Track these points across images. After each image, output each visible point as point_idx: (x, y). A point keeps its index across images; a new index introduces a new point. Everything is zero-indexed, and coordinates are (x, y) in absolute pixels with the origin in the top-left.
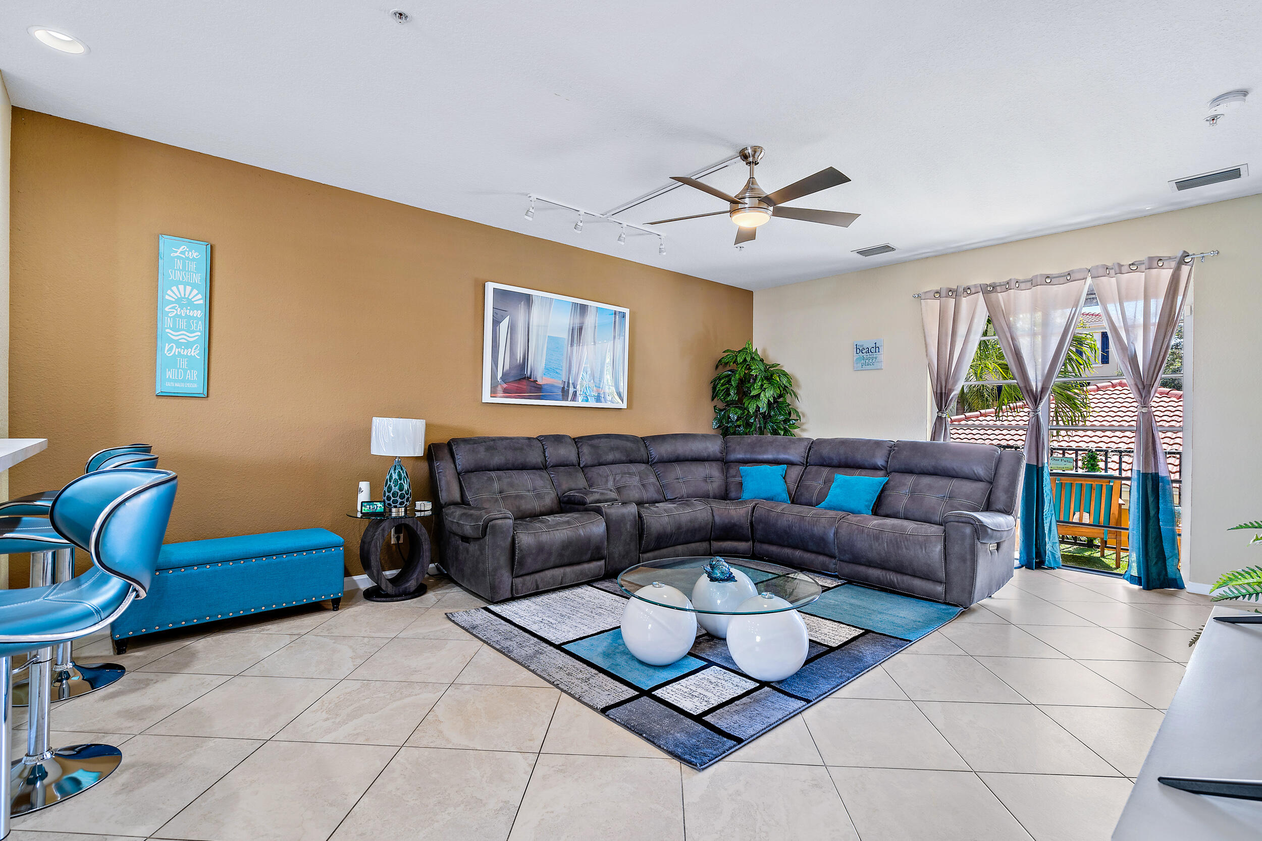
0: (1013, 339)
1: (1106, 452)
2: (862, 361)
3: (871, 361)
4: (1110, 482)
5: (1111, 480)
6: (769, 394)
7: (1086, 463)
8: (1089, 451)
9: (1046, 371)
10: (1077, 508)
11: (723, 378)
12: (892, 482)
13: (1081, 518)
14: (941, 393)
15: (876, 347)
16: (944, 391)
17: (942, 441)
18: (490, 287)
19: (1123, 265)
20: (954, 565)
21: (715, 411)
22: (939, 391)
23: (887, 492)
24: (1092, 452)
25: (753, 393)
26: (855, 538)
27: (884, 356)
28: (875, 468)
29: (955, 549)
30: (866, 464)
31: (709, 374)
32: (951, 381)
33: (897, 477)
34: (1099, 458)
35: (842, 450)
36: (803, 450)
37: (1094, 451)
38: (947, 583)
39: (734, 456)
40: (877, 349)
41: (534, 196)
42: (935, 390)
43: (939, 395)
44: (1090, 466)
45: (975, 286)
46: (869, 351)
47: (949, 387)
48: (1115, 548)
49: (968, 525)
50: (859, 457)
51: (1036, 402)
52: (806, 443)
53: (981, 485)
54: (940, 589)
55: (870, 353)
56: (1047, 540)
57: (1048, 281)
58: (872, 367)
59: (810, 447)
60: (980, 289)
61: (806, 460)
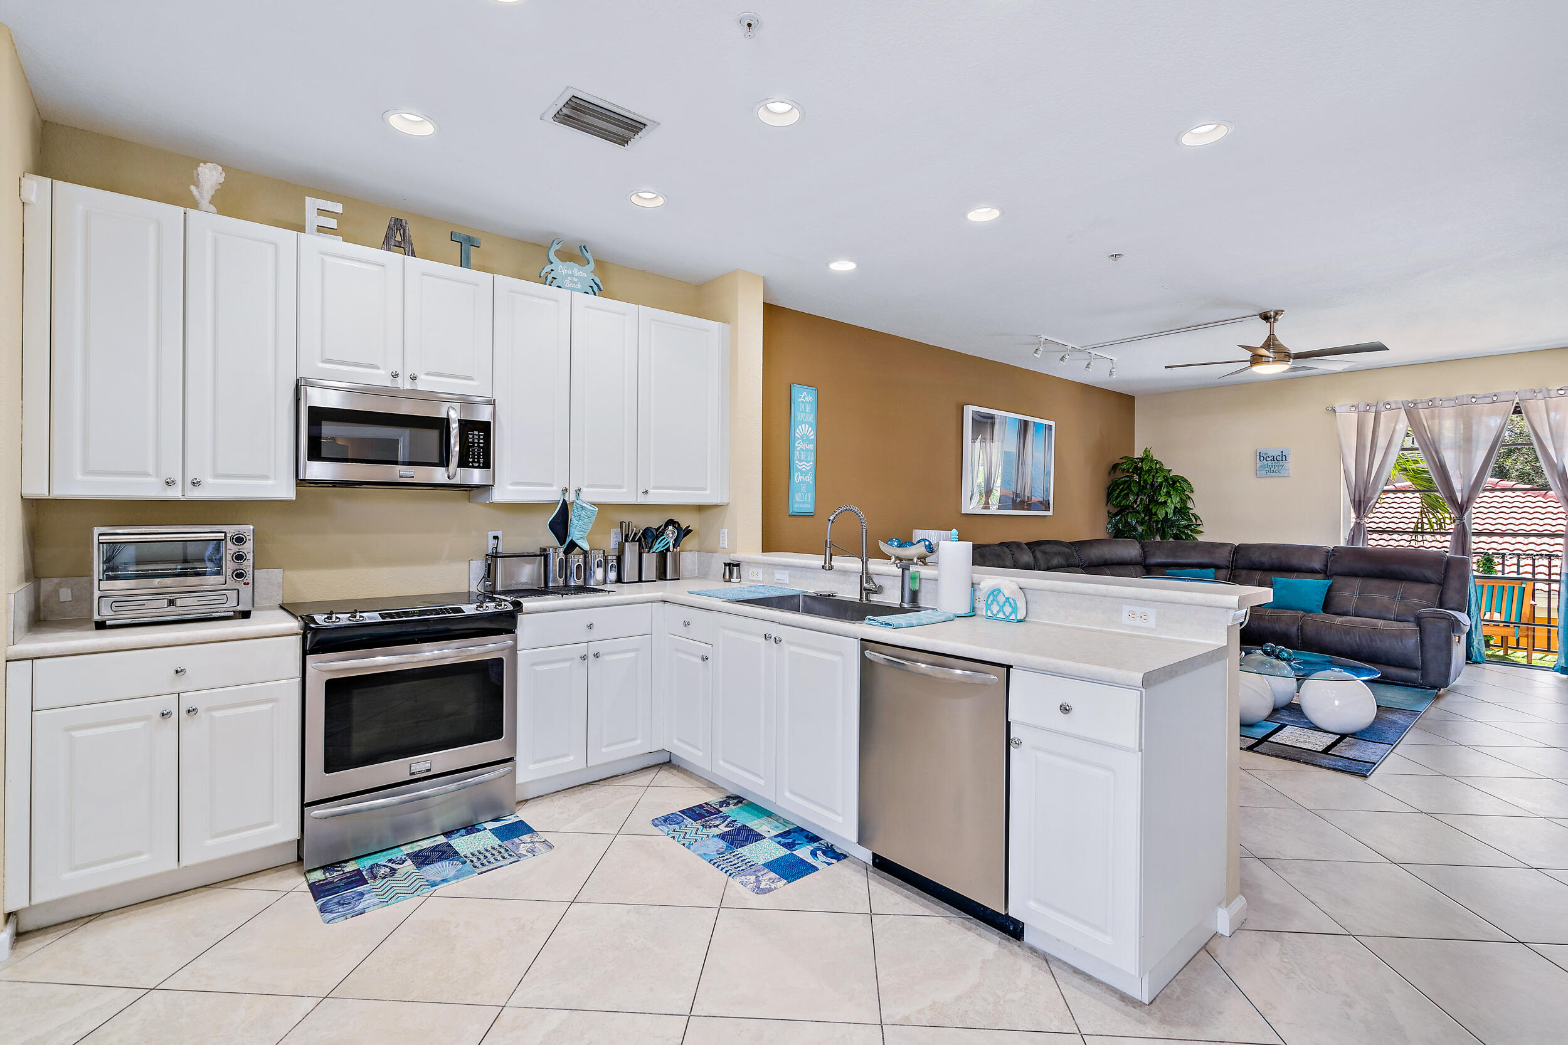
0: (1437, 452)
1: (1503, 555)
2: (1267, 469)
3: (1276, 468)
4: (1522, 584)
5: (1524, 582)
6: (1174, 502)
7: (1481, 566)
8: (1485, 554)
9: (1472, 483)
10: (1489, 609)
11: (1121, 484)
12: (1336, 585)
13: (1492, 616)
14: (1360, 501)
16: (1362, 499)
17: (1361, 546)
18: (969, 410)
19: (1550, 390)
20: (1430, 654)
21: (1109, 516)
22: (1357, 499)
23: (1332, 594)
24: (1489, 555)
25: (1162, 499)
26: (1323, 633)
27: (1291, 464)
28: (1312, 571)
29: (1431, 641)
30: (1303, 567)
31: (1103, 481)
32: (1370, 492)
33: (1341, 581)
34: (1496, 560)
35: (1274, 556)
36: (1228, 555)
37: (1490, 553)
38: (1423, 669)
39: (1153, 560)
40: (1284, 457)
41: (1044, 337)
42: (1352, 498)
43: (1357, 503)
44: (1486, 568)
45: (1396, 402)
46: (1275, 459)
47: (1368, 495)
48: (1526, 649)
49: (1443, 620)
50: (1295, 561)
51: (1462, 510)
52: (1230, 548)
53: (1432, 587)
54: (1414, 675)
55: (1276, 461)
56: (1474, 636)
57: (1474, 400)
58: (1278, 474)
59: (1234, 552)
60: (1401, 405)
61: (1232, 564)
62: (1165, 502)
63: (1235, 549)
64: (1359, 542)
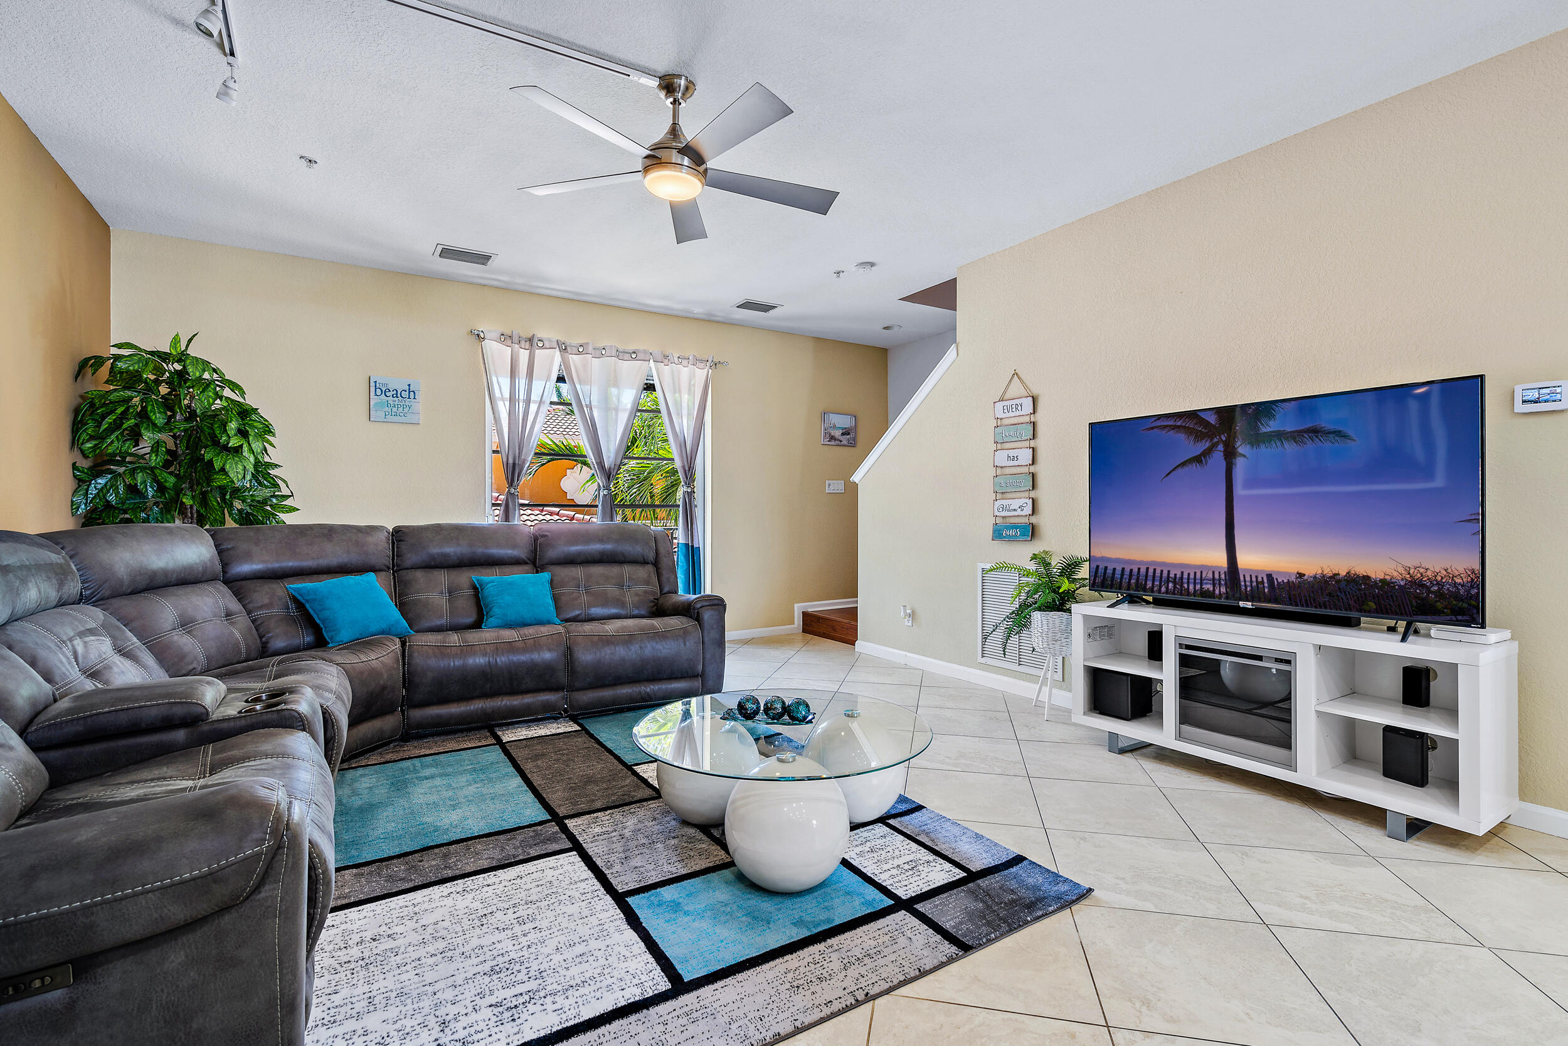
2: (385, 408)
3: (401, 410)
9: (616, 448)
14: (514, 464)
15: (411, 392)
16: (517, 462)
17: (516, 523)
20: (710, 653)
21: (76, 476)
22: (511, 461)
27: (420, 405)
28: (518, 562)
29: (711, 635)
30: (506, 558)
32: (524, 452)
36: (381, 546)
40: (412, 393)
43: (510, 466)
45: (548, 340)
46: (399, 395)
47: (523, 456)
51: (608, 479)
52: (383, 535)
54: (697, 684)
55: (400, 398)
58: (403, 419)
59: (393, 539)
60: (555, 345)
61: (393, 562)
62: (238, 450)
63: (393, 535)
64: (514, 519)
